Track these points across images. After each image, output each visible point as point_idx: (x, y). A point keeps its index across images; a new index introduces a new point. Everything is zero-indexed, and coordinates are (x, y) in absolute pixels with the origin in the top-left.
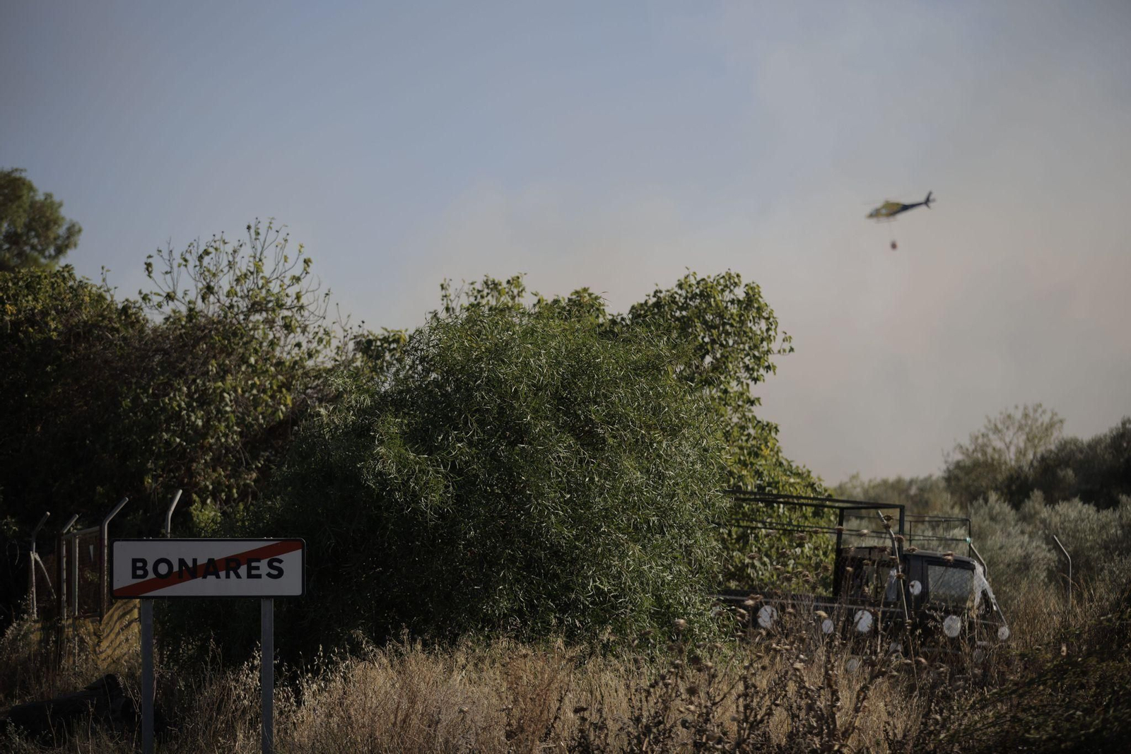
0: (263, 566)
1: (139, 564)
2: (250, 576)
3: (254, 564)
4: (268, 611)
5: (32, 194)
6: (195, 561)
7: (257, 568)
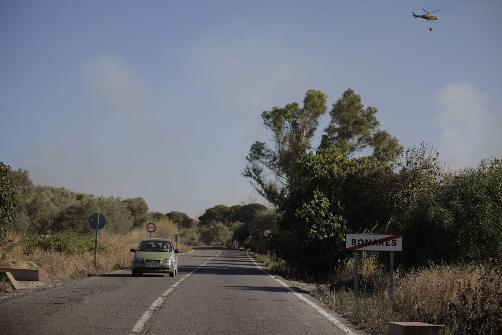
0: (391, 242)
1: (354, 241)
2: (386, 245)
3: (388, 241)
4: (392, 256)
5: (390, 137)
6: (370, 240)
7: (389, 243)
